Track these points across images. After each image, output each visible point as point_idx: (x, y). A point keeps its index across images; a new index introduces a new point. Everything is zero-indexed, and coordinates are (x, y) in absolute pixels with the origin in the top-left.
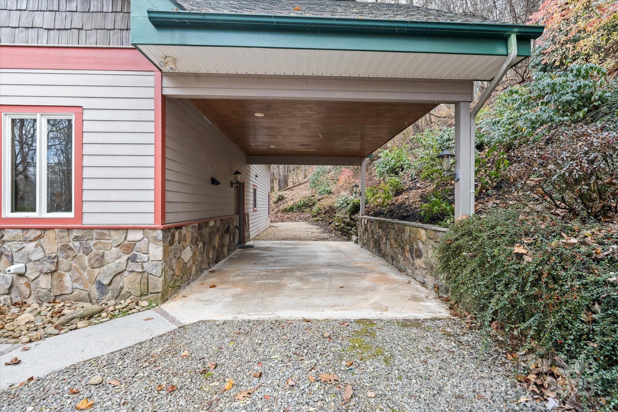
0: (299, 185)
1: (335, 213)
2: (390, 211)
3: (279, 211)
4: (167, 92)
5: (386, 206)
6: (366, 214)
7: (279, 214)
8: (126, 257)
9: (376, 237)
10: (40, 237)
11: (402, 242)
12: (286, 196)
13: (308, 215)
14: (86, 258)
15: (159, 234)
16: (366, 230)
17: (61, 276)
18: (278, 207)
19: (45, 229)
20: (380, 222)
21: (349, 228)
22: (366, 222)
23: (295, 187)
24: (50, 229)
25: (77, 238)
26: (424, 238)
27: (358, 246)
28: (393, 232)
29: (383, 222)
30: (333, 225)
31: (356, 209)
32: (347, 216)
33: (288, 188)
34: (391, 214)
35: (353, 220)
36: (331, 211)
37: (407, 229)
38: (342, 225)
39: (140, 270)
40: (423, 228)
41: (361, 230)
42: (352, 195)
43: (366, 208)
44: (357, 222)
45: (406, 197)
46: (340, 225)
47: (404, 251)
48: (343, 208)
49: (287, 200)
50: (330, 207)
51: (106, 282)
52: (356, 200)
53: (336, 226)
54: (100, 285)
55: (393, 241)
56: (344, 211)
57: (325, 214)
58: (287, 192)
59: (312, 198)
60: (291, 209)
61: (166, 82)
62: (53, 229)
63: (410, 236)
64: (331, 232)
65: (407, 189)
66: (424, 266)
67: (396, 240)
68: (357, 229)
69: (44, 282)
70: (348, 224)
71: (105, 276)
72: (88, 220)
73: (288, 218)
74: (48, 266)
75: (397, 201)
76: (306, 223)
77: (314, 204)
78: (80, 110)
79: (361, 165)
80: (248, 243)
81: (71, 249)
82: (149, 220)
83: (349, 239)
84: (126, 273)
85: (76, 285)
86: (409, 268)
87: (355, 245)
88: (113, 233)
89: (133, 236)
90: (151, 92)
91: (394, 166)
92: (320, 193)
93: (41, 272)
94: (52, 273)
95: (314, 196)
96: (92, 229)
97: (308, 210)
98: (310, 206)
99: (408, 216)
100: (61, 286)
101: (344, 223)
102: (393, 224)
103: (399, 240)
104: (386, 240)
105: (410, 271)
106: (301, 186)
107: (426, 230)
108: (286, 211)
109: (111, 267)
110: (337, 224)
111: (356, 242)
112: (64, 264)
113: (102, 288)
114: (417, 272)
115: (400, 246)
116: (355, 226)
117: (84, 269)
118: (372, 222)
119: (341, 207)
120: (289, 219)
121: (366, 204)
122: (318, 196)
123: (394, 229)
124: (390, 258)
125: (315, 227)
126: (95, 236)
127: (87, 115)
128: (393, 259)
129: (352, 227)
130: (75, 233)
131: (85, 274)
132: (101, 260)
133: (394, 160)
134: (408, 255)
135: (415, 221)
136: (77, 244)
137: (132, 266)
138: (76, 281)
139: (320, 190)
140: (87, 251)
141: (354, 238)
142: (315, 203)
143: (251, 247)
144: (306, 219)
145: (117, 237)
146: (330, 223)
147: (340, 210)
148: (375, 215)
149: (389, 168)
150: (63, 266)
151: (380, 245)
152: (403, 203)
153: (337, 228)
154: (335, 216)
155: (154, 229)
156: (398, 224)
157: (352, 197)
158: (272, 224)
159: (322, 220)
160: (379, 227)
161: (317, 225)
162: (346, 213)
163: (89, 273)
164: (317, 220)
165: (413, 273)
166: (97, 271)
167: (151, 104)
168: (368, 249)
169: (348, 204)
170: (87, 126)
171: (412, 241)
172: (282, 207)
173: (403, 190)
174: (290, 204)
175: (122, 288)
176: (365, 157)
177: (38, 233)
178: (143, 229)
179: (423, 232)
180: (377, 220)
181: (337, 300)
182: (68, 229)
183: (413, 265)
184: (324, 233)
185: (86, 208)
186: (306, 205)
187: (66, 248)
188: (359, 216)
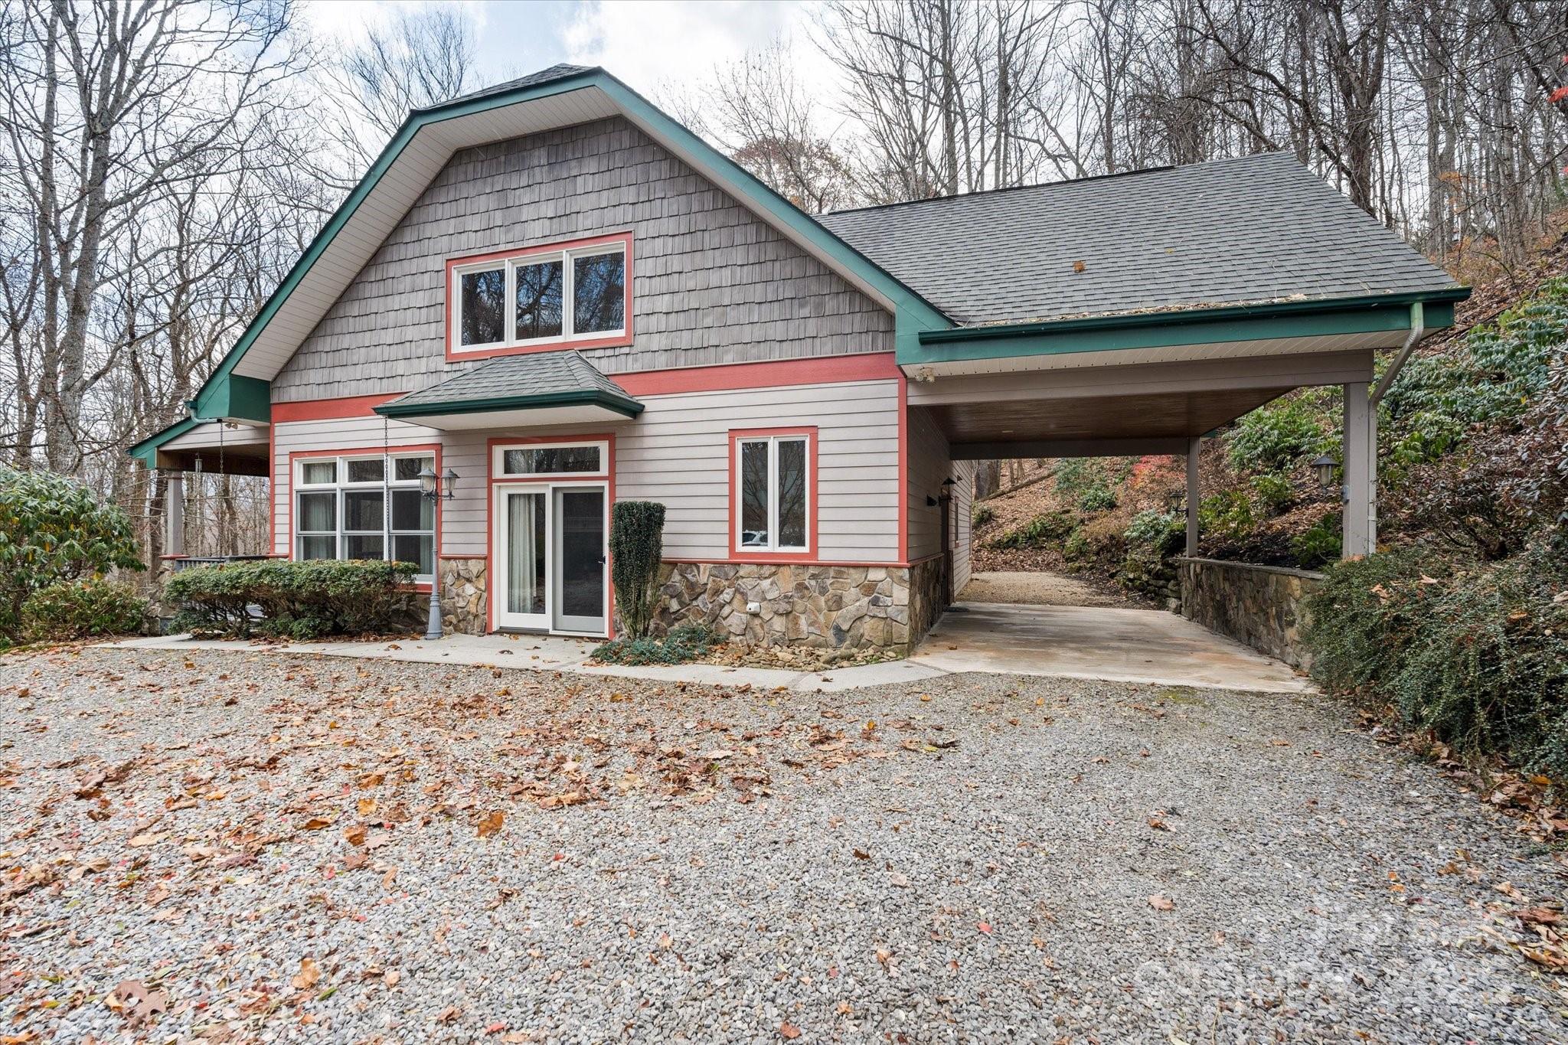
0: (1027, 485)
1: (1126, 551)
2: (1251, 549)
3: (982, 546)
4: (914, 401)
5: (1244, 538)
6: (1199, 555)
7: (984, 554)
8: (867, 599)
9: (1218, 597)
10: (774, 574)
11: (1265, 601)
12: (998, 512)
13: (1054, 556)
14: (823, 599)
15: (905, 574)
16: (1199, 585)
17: (796, 618)
18: (979, 537)
19: (779, 565)
20: (1227, 570)
21: (1161, 582)
22: (1198, 570)
23: (1016, 489)
24: (784, 565)
25: (813, 577)
26: (1298, 593)
27: (1183, 619)
28: (1249, 586)
29: (1232, 568)
30: (1120, 578)
31: (1176, 543)
32: (1157, 558)
33: (999, 492)
34: (1254, 553)
35: (1171, 566)
36: (1115, 547)
37: (1273, 578)
38: (1145, 577)
39: (883, 615)
40: (1296, 576)
41: (1187, 586)
42: (1168, 512)
43: (1200, 540)
44: (1180, 571)
45: (1292, 519)
46: (1140, 578)
47: (1268, 620)
48: (1146, 540)
49: (1000, 521)
50: (1112, 537)
51: (845, 627)
52: (1177, 524)
53: (1130, 580)
54: (839, 631)
55: (1249, 603)
56: (1147, 547)
57: (1098, 554)
58: (997, 502)
59: (1064, 517)
60: (1012, 543)
61: (911, 391)
62: (789, 565)
63: (1276, 590)
64: (1117, 592)
65: (1303, 500)
66: (1297, 638)
67: (1254, 599)
68: (1178, 584)
69: (779, 624)
70: (1158, 576)
71: (845, 621)
72: (824, 556)
73: (1006, 563)
74: (783, 607)
75: (1270, 527)
76: (1050, 574)
77: (1069, 530)
78: (813, 430)
79: (1188, 452)
80: (957, 604)
81: (807, 588)
82: (893, 557)
83: (1162, 606)
84: (867, 619)
85: (811, 629)
86: (1277, 646)
87: (1175, 617)
88: (852, 571)
89: (875, 575)
90: (894, 404)
91: (1277, 444)
92: (1085, 504)
93: (776, 613)
94: (788, 614)
95: (1068, 512)
96: (830, 566)
97: (1053, 544)
98: (1058, 536)
99: (1283, 558)
100: (797, 630)
101: (1149, 572)
102: (1250, 571)
103: (1260, 599)
104: (1238, 601)
105: (1277, 651)
106: (1032, 488)
107: (1300, 578)
108: (999, 546)
109: (851, 609)
110: (1131, 576)
111: (1178, 611)
112: (800, 605)
113: (840, 634)
114: (1289, 649)
115: (1262, 610)
116: (1175, 578)
117: (820, 611)
118: (1209, 568)
119: (1141, 539)
120: (1009, 565)
121: (1200, 533)
122: (1077, 513)
123: (1251, 580)
124: (1245, 637)
125: (1075, 582)
126: (832, 574)
127: (822, 435)
128: (1249, 634)
129: (1168, 581)
130: (812, 570)
131: (821, 618)
132: (838, 603)
133: (1276, 432)
134: (1274, 624)
135: (1292, 566)
136: (813, 583)
137: (875, 611)
138: (811, 624)
139: (1084, 498)
140: (823, 591)
141: (1173, 603)
142: (1071, 528)
143: (965, 610)
144: (1049, 567)
145: (856, 576)
146: (1112, 576)
147: (1139, 546)
148: (1220, 556)
149: (1265, 450)
150: (799, 607)
151: (1225, 613)
152: (1283, 532)
153: (1131, 586)
154: (1125, 560)
155: (900, 567)
156: (1258, 570)
157: (1168, 518)
158: (976, 575)
159: (1091, 568)
160: (1225, 579)
161: (1080, 579)
162: (1153, 552)
163: (826, 617)
164: (1079, 569)
165: (1282, 653)
166: (834, 614)
167: (894, 418)
168: (1203, 622)
169: (1158, 532)
170: (822, 448)
171: (1281, 598)
172: (989, 537)
173: (1294, 504)
174: (1010, 529)
175: (862, 635)
176: (1198, 436)
177: (773, 569)
178: (887, 567)
179: (1296, 582)
180: (1220, 566)
181: (1142, 671)
182: (805, 566)
183: (1282, 639)
184: (1099, 594)
185: (822, 541)
186: (1047, 533)
187: (801, 587)
188: (1185, 557)
